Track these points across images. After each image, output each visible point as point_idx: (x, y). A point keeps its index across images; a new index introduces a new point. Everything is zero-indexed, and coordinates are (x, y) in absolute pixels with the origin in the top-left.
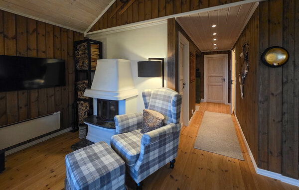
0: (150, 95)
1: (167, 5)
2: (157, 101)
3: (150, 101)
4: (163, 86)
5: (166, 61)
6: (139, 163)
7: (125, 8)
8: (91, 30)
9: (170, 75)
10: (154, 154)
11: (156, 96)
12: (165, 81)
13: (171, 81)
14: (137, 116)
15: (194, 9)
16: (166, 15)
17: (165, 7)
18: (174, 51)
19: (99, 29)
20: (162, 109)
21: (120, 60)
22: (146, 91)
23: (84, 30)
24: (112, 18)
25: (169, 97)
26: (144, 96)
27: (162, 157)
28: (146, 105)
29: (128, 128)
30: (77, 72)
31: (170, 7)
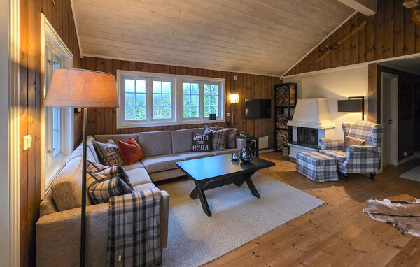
0: (349, 127)
1: (368, 53)
2: (357, 130)
3: (350, 131)
4: (363, 119)
5: (366, 99)
6: (346, 162)
7: (323, 57)
8: (287, 75)
9: (370, 111)
10: (357, 161)
11: (356, 127)
12: (365, 116)
13: (371, 115)
14: (338, 141)
15: (398, 55)
16: (366, 61)
17: (366, 54)
18: (376, 91)
19: (296, 74)
20: (362, 136)
21: (320, 99)
22: (345, 123)
23: (281, 75)
24: (310, 64)
25: (370, 127)
26: (344, 126)
27: (363, 166)
28: (346, 134)
29: (331, 147)
30: (276, 108)
31: (370, 54)
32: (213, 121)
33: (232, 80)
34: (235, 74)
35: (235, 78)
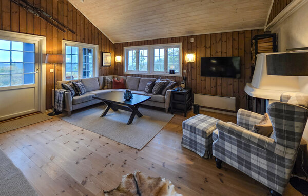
32: (172, 75)
33: (189, 42)
34: (192, 37)
35: (192, 40)
